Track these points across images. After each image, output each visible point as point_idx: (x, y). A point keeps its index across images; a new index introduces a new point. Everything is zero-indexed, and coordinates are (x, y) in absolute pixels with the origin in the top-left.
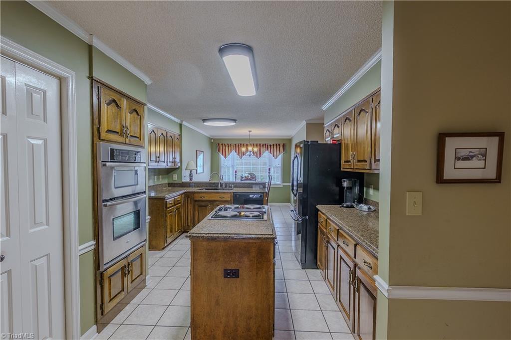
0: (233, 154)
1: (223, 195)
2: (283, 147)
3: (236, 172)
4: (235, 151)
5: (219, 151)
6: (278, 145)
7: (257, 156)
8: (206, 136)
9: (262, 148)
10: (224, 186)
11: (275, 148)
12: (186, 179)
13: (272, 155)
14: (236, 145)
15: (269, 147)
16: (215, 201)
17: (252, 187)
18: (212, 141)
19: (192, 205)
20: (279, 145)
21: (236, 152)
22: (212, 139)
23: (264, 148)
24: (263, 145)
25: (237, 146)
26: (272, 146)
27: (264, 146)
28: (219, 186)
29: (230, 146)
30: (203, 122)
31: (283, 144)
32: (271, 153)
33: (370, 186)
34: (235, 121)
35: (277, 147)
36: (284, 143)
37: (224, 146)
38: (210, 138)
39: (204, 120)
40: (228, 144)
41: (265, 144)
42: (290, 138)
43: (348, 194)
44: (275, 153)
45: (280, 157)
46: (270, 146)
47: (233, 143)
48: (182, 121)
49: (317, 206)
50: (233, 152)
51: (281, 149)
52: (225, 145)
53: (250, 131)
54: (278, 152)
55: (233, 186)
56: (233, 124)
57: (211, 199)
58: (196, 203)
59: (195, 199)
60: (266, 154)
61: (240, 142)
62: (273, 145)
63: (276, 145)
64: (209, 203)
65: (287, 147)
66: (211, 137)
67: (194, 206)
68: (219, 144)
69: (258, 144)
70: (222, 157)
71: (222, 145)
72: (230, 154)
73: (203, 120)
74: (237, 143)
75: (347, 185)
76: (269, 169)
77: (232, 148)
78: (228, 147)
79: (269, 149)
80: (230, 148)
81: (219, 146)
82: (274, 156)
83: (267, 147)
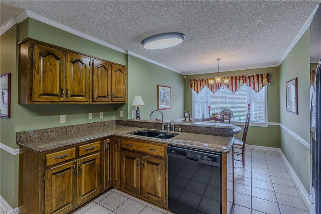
0: (206, 89)
2: (268, 77)
3: (209, 107)
4: (206, 86)
5: (191, 87)
6: (259, 76)
7: (232, 90)
8: (179, 74)
9: (238, 81)
10: (169, 129)
11: (256, 80)
12: (132, 117)
13: (251, 88)
14: (207, 79)
15: (247, 79)
16: (144, 153)
18: (185, 77)
19: (119, 154)
20: (262, 75)
21: (208, 86)
23: (242, 81)
24: (239, 78)
26: (252, 78)
27: (241, 79)
28: (163, 128)
29: (202, 81)
31: (268, 75)
32: (250, 86)
35: (258, 79)
37: (195, 81)
38: (183, 75)
39: (143, 42)
40: (200, 80)
41: (243, 76)
42: (278, 65)
44: (256, 86)
45: (263, 90)
46: (249, 77)
47: (205, 78)
48: (127, 51)
51: (265, 80)
52: (197, 81)
53: (218, 60)
54: (260, 84)
57: (139, 149)
58: (124, 152)
59: (122, 146)
60: (244, 87)
62: (253, 76)
64: (137, 155)
65: (273, 78)
67: (121, 156)
68: (191, 80)
69: (234, 77)
70: (194, 92)
71: (194, 80)
72: (202, 90)
76: (249, 105)
77: (204, 83)
78: (200, 82)
79: (248, 81)
80: (202, 83)
81: (191, 82)
82: (254, 89)
83: (245, 79)
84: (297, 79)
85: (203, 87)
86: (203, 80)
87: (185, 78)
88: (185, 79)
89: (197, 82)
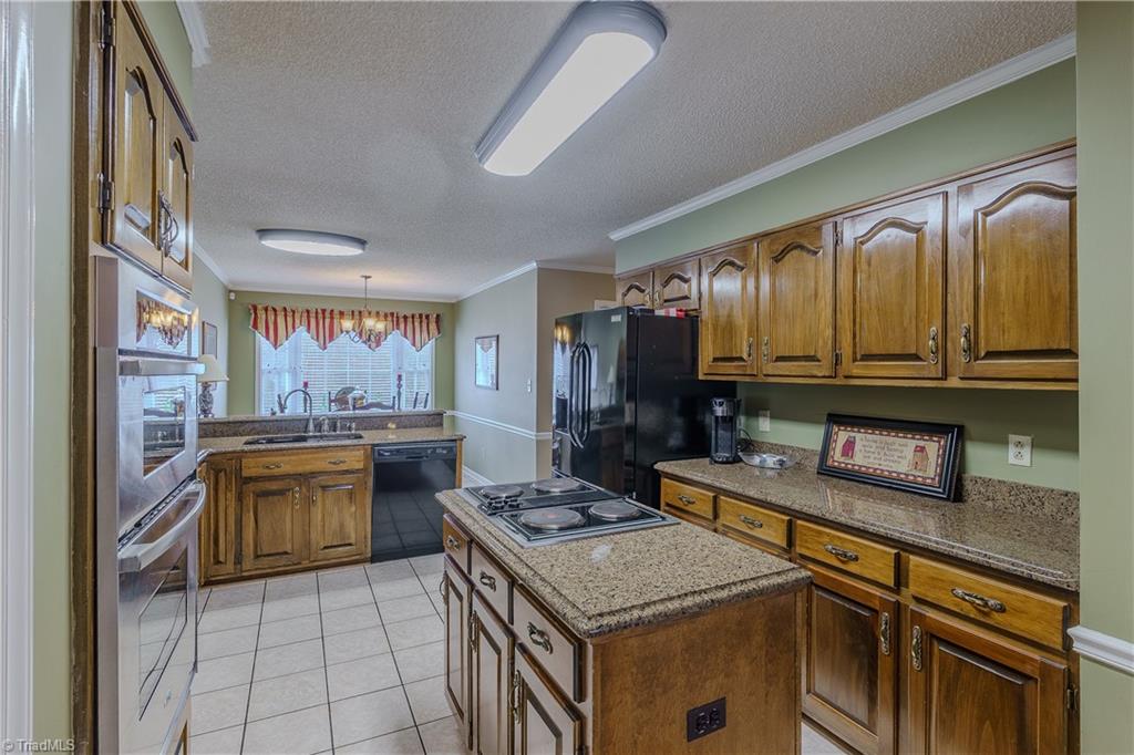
0: (302, 336)
1: (341, 455)
2: (437, 322)
4: (305, 329)
5: (255, 326)
6: (424, 318)
10: (326, 427)
11: (417, 324)
13: (409, 342)
14: (308, 312)
15: (402, 320)
16: (313, 474)
17: (385, 428)
18: (232, 296)
19: (232, 496)
20: (427, 317)
21: (309, 330)
22: (230, 291)
23: (390, 324)
24: (386, 316)
25: (313, 315)
26: (410, 320)
27: (390, 318)
28: (312, 428)
29: (289, 314)
30: (260, 238)
31: (438, 316)
32: (405, 336)
33: (761, 412)
34: (362, 242)
35: (421, 322)
36: (440, 312)
37: (271, 312)
38: (225, 287)
39: (263, 232)
40: (285, 309)
41: (392, 314)
42: (453, 301)
43: (720, 432)
44: (418, 336)
45: (429, 347)
46: (405, 317)
47: (301, 306)
49: (656, 467)
50: (302, 331)
51: (433, 326)
52: (275, 310)
53: (367, 277)
54: (425, 334)
55: (354, 425)
56: (352, 251)
57: (300, 469)
58: (251, 487)
59: (246, 473)
60: (395, 340)
61: (320, 306)
62: (413, 317)
63: (421, 316)
64: (294, 483)
65: (445, 323)
66: (231, 287)
67: (240, 498)
68: (255, 308)
70: (264, 344)
71: (266, 309)
72: (292, 337)
73: (259, 231)
74: (312, 306)
75: (723, 412)
76: (399, 376)
77: (297, 321)
78: (286, 316)
79: (402, 326)
80: (290, 320)
81: (256, 314)
82: (414, 344)
83: (398, 321)
84: (498, 336)
85: (294, 331)
86: (294, 312)
87: (233, 298)
88: (230, 300)
89: (276, 315)
